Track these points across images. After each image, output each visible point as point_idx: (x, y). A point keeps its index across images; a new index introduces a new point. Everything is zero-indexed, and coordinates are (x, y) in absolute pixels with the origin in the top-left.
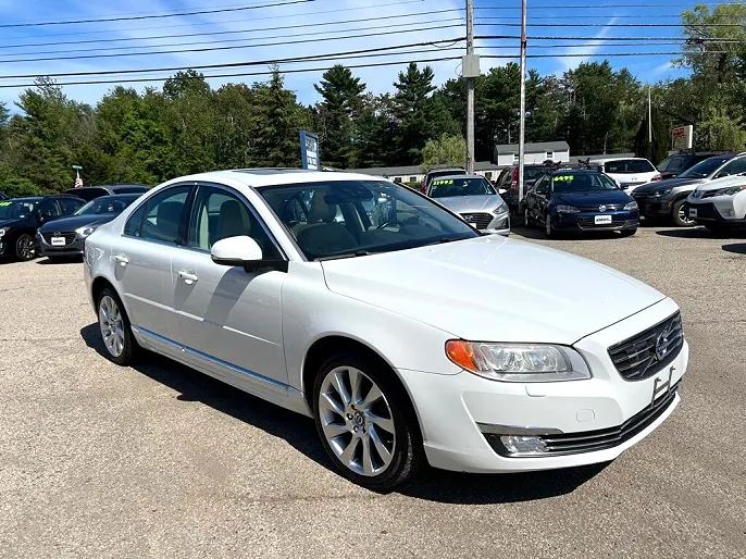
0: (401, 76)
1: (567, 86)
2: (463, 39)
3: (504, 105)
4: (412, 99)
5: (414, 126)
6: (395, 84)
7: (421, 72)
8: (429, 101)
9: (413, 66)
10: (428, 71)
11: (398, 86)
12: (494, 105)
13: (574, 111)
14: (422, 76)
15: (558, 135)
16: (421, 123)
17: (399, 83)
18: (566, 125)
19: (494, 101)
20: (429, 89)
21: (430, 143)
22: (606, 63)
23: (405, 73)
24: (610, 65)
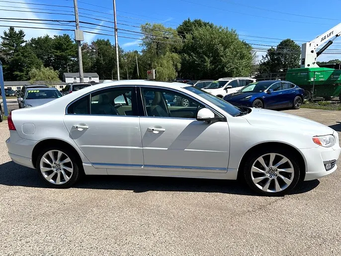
0: (5, 33)
1: (93, 48)
2: (74, 22)
3: (64, 54)
4: (13, 46)
5: (16, 60)
6: (2, 37)
7: (17, 32)
8: (24, 48)
9: (12, 29)
10: (21, 33)
11: (3, 38)
12: (59, 53)
13: (98, 60)
14: (18, 34)
15: (92, 70)
16: (20, 59)
17: (4, 36)
18: (95, 66)
19: (58, 51)
20: (23, 42)
21: (34, 70)
22: (108, 40)
23: (8, 32)
24: (110, 41)
